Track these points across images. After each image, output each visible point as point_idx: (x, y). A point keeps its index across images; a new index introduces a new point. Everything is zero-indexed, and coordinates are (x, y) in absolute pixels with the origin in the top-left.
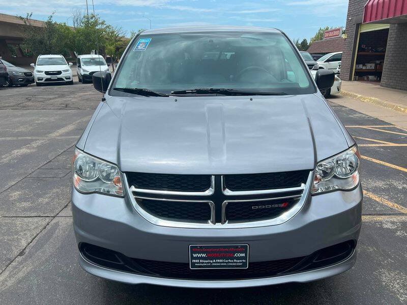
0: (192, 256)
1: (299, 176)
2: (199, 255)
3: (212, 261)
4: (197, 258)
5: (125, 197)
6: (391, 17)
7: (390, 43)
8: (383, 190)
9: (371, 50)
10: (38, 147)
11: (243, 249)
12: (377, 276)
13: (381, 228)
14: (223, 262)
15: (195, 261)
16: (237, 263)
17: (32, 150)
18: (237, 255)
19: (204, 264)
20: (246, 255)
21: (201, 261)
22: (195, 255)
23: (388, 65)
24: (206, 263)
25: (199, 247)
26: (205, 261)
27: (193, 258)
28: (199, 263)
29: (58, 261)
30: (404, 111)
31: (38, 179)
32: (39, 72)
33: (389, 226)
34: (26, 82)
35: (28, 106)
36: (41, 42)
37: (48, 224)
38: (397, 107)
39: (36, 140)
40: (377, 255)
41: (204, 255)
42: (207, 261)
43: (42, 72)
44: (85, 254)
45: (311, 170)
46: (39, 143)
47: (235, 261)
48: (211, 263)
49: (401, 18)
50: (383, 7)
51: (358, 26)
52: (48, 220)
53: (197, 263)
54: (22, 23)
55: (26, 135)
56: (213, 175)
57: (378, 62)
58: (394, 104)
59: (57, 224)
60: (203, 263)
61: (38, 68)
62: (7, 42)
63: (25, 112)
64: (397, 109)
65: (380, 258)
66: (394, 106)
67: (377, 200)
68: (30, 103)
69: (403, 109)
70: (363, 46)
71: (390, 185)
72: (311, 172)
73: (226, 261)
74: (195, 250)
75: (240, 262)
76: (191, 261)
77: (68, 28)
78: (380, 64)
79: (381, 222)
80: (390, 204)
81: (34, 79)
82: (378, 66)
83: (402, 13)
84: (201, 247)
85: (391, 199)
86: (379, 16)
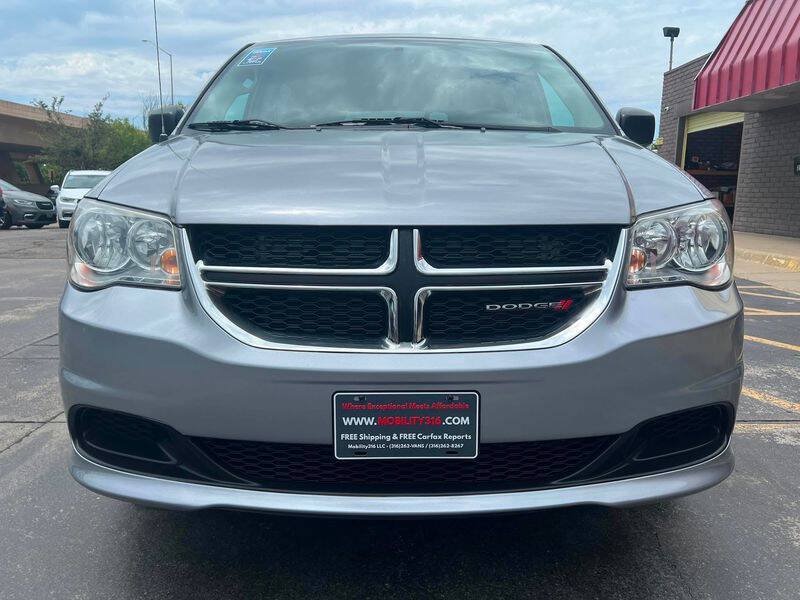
0: (340, 422)
1: (595, 240)
2: (359, 422)
3: (388, 438)
4: (353, 429)
5: (184, 288)
6: (747, 94)
7: (748, 148)
8: (766, 382)
9: (711, 166)
10: (38, 312)
11: (466, 406)
12: (779, 531)
13: (773, 444)
14: (417, 441)
15: (347, 437)
16: (450, 442)
17: (24, 317)
18: (450, 421)
19: (370, 446)
20: (472, 420)
21: (363, 437)
22: (347, 422)
23: (746, 190)
24: (374, 442)
25: (356, 399)
26: (372, 438)
27: (343, 429)
28: (358, 442)
29: (34, 500)
30: (785, 265)
31: (26, 360)
32: (66, 200)
33: (789, 440)
34: (39, 219)
35: (35, 253)
36: (78, 152)
37: (27, 435)
38: (770, 257)
39: (36, 302)
40: (772, 492)
41: (370, 421)
42: (377, 438)
43: (72, 200)
44: (83, 446)
45: (625, 226)
46: (41, 306)
47: (446, 436)
48: (388, 443)
49: (767, 97)
50: (730, 78)
51: (683, 120)
52: (28, 427)
53: (353, 442)
54: (44, 118)
55: (19, 294)
56: (396, 227)
57: (724, 189)
58: (764, 253)
59: (48, 436)
60: (366, 442)
61: (65, 193)
62: (13, 155)
63: (25, 262)
64: (770, 262)
65: (780, 497)
66: (764, 257)
67: (756, 397)
68: (38, 250)
69: (783, 262)
70: (695, 159)
71: (779, 374)
72: (624, 232)
73: (425, 437)
74: (347, 407)
75: (457, 441)
76: (339, 437)
77: (131, 129)
78: (728, 193)
79: (771, 435)
80: (785, 404)
81: (55, 216)
82: (725, 196)
83: (767, 85)
84: (362, 398)
85: (785, 395)
86: (724, 95)
